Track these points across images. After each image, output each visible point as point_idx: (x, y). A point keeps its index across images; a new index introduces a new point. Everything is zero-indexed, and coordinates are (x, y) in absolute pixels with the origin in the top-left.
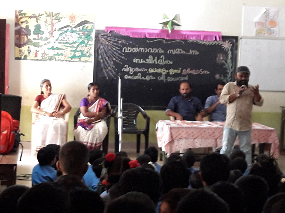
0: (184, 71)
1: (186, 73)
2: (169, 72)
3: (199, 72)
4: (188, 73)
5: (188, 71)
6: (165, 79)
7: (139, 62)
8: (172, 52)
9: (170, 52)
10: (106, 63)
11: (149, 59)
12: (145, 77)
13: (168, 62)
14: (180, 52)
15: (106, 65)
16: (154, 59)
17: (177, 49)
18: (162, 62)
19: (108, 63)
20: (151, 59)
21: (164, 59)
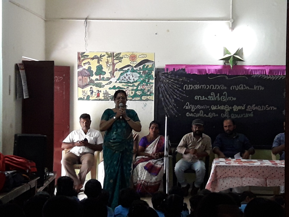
0: (248, 107)
1: (251, 109)
2: (233, 109)
3: (265, 108)
4: (253, 110)
5: (253, 107)
6: (229, 116)
7: (201, 99)
8: (235, 87)
9: (232, 88)
10: (167, 101)
11: (211, 96)
12: (207, 115)
13: (231, 99)
14: (244, 87)
15: (167, 103)
16: (216, 95)
17: (240, 85)
18: (225, 98)
19: (169, 101)
20: (213, 96)
21: (226, 95)
